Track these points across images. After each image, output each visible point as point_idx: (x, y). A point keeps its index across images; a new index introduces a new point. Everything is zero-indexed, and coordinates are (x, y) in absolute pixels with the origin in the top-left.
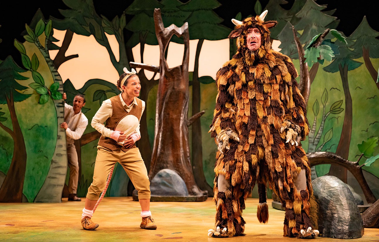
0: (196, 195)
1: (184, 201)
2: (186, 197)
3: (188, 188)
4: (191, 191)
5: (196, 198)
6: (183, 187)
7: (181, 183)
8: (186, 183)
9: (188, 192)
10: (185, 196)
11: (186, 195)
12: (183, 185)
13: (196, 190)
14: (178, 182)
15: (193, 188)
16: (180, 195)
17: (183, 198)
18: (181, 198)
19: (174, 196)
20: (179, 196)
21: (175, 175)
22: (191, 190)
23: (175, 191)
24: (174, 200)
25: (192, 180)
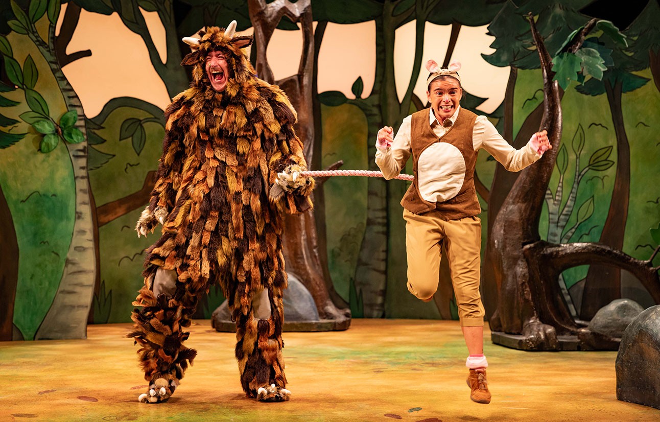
0: (332, 319)
1: (312, 330)
2: (316, 323)
3: (318, 307)
4: (322, 311)
5: (335, 324)
6: (309, 304)
7: (305, 297)
8: (314, 297)
9: (318, 314)
10: (314, 322)
11: (317, 320)
12: (310, 301)
13: (331, 309)
14: (301, 295)
15: (326, 305)
16: (306, 319)
17: (311, 324)
18: (306, 324)
19: (295, 322)
20: (304, 322)
21: (294, 283)
22: (323, 309)
23: (297, 312)
24: (295, 330)
25: (322, 290)
